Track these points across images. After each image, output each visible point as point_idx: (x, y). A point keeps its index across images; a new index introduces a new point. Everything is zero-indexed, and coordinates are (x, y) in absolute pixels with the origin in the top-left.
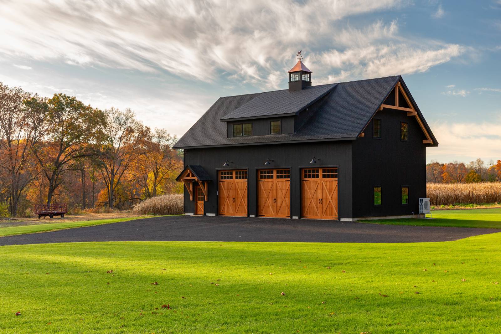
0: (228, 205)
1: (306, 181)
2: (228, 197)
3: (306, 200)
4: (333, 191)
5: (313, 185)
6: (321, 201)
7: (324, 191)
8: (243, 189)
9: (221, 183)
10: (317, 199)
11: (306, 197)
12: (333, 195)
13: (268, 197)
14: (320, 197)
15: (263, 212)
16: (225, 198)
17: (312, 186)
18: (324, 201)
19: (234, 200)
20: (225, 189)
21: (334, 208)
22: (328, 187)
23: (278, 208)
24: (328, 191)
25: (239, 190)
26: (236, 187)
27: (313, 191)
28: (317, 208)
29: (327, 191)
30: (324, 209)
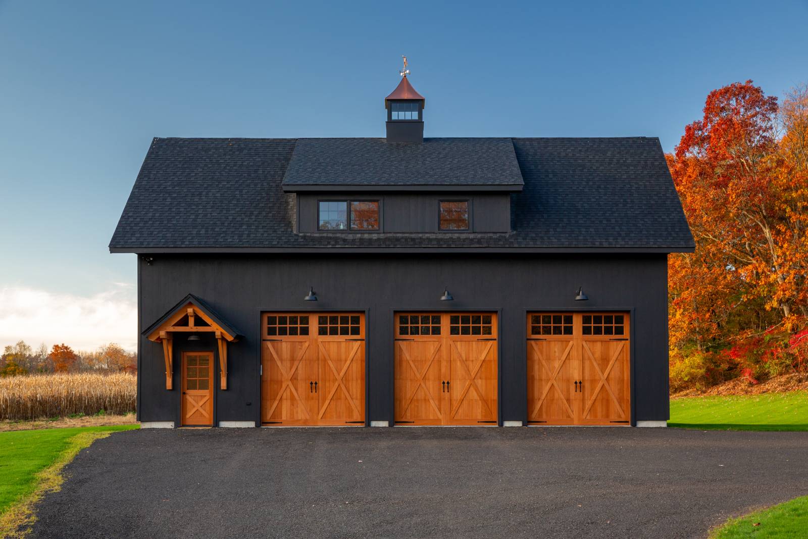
0: (292, 398)
1: (538, 342)
2: (294, 379)
3: (536, 384)
4: (611, 363)
5: (556, 350)
6: (580, 385)
7: (587, 363)
8: (343, 357)
9: (269, 344)
10: (568, 381)
11: (537, 376)
12: (612, 373)
13: (424, 378)
14: (577, 377)
15: (408, 414)
16: (282, 382)
17: (555, 352)
18: (587, 385)
19: (314, 386)
20: (281, 360)
21: (615, 401)
22: (598, 354)
23: (455, 404)
24: (599, 365)
25: (330, 362)
26: (320, 354)
27: (557, 364)
28: (568, 400)
29: (595, 364)
30: (589, 404)
